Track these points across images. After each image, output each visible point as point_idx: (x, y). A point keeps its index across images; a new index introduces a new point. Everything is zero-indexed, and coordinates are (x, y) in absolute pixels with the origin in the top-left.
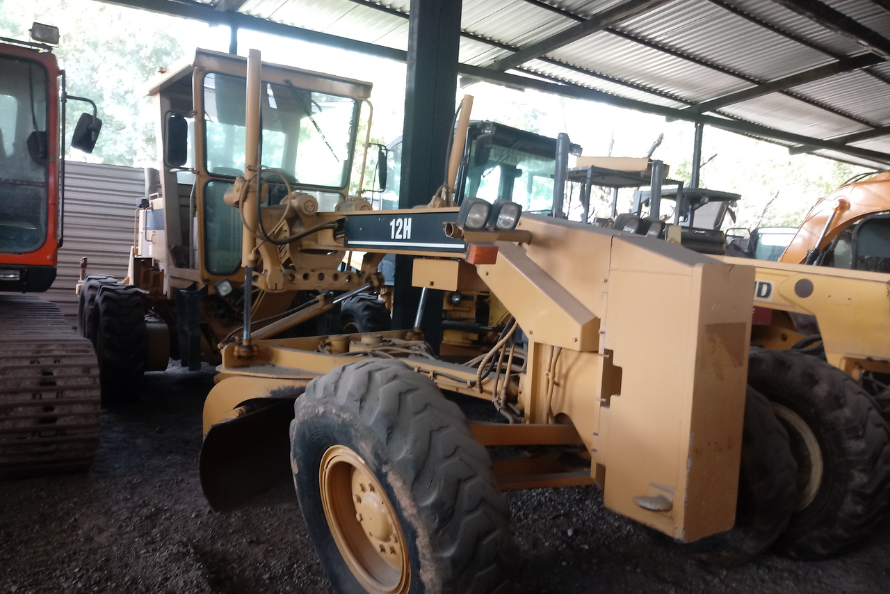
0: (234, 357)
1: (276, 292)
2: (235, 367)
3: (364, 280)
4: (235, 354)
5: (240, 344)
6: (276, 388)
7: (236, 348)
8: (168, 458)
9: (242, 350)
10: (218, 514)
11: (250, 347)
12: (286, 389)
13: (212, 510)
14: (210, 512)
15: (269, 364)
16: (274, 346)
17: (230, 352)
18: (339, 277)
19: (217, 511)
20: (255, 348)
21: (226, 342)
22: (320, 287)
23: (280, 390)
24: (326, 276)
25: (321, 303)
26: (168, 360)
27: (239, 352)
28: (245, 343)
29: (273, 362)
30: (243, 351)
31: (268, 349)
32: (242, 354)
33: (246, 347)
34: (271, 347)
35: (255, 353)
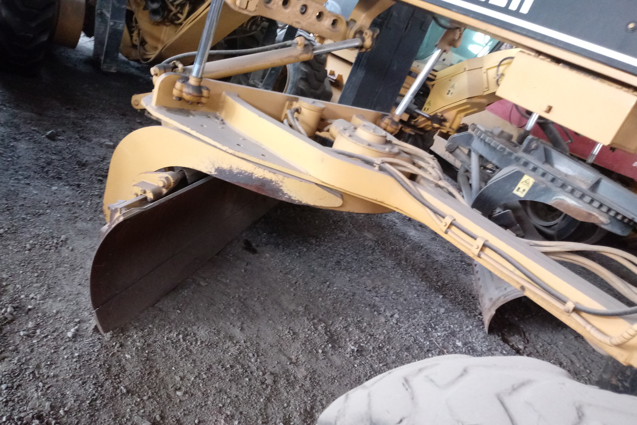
0: (172, 95)
1: (245, 12)
2: (170, 110)
3: (352, 33)
4: (175, 92)
5: (185, 80)
6: (225, 166)
7: (178, 85)
8: (54, 188)
9: (186, 90)
10: (108, 336)
11: (199, 89)
12: (240, 173)
13: (100, 328)
14: (96, 329)
15: (217, 118)
16: (229, 94)
17: (168, 87)
18: (324, 18)
19: (106, 331)
20: (205, 93)
21: (165, 69)
22: (299, 23)
23: (231, 171)
24: (310, 11)
25: (299, 49)
26: (80, 34)
27: (181, 91)
28: (192, 81)
29: (222, 115)
30: (187, 93)
31: (220, 95)
32: (187, 97)
33: (193, 87)
34: (224, 93)
35: (203, 100)
